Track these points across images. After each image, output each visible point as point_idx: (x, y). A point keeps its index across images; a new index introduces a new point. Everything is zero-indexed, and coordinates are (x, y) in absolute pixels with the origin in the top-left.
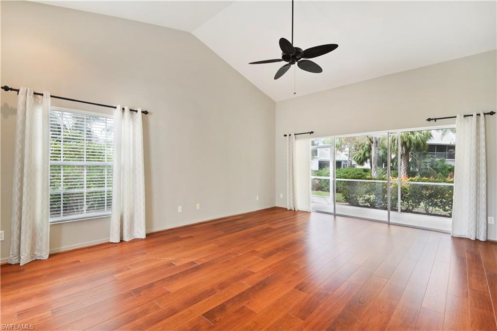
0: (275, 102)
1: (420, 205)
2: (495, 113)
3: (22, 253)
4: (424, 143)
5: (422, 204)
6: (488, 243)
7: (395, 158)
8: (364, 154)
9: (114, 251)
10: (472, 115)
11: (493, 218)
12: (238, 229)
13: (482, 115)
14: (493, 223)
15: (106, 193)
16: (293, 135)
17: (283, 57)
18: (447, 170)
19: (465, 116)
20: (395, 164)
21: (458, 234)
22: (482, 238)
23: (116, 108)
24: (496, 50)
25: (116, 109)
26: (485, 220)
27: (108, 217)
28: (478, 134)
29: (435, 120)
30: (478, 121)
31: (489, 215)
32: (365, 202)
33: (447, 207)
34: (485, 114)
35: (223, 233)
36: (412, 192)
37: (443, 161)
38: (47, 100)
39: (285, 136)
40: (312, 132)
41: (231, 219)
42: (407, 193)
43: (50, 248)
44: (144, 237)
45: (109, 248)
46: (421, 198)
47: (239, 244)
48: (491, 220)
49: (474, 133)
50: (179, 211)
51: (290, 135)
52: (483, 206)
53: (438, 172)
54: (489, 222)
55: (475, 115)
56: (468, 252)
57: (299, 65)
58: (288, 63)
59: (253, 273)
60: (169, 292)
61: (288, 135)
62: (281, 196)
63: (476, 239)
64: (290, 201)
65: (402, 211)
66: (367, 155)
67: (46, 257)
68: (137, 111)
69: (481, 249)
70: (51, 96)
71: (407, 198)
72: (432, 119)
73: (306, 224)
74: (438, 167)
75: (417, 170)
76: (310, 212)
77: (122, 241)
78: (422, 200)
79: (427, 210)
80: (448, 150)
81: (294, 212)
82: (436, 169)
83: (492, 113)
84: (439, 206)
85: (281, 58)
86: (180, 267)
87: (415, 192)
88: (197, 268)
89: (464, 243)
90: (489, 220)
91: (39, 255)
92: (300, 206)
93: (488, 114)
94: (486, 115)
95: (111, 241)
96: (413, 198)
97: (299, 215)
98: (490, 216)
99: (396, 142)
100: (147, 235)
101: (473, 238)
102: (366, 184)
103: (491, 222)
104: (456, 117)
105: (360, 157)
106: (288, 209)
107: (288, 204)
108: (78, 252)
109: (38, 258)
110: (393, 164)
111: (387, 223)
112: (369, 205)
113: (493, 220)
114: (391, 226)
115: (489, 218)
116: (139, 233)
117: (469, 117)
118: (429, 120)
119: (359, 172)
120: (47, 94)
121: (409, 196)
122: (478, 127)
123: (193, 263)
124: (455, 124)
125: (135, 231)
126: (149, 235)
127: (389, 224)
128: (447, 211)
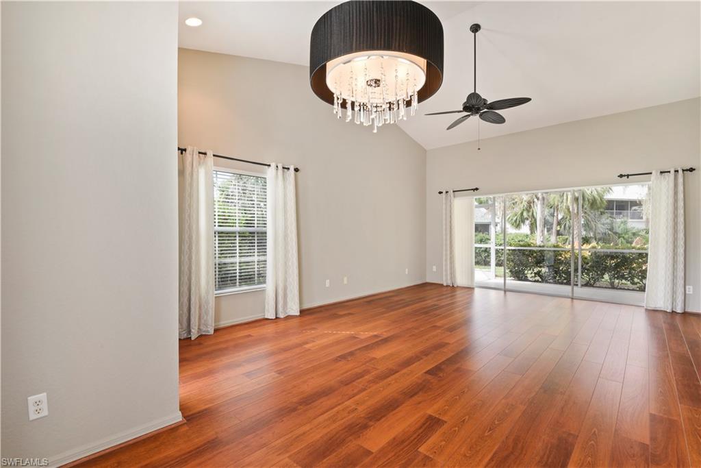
0: (425, 150)
1: (603, 278)
2: (694, 170)
3: (192, 325)
4: (601, 199)
5: (606, 277)
6: (685, 314)
7: (563, 218)
8: (522, 214)
9: (269, 330)
10: (669, 172)
11: (691, 287)
12: (399, 306)
13: (680, 172)
14: (691, 293)
15: (256, 263)
16: (451, 192)
17: (464, 109)
18: (630, 234)
19: (661, 172)
20: (563, 227)
21: (652, 306)
22: (679, 310)
23: (269, 165)
24: (699, 97)
25: (270, 168)
26: (683, 290)
27: (263, 291)
28: (676, 193)
29: (628, 176)
30: (676, 178)
31: (687, 282)
32: (535, 276)
33: (636, 280)
34: (683, 170)
35: (384, 310)
36: (594, 262)
37: (625, 223)
38: (210, 159)
39: (440, 193)
40: (477, 189)
41: (383, 296)
42: (588, 263)
43: (215, 322)
44: (298, 314)
45: (264, 325)
46: (605, 269)
47: (414, 320)
48: (690, 290)
49: (671, 193)
50: (327, 286)
51: (447, 192)
52: (681, 274)
53: (619, 238)
54: (687, 292)
55: (672, 172)
56: (665, 322)
57: (481, 116)
58: (469, 113)
59: (448, 344)
60: (375, 358)
61: (444, 192)
62: (434, 269)
63: (673, 311)
64: (446, 275)
65: (582, 286)
66: (525, 214)
67: (212, 332)
68: (288, 169)
69: (678, 320)
70: (214, 155)
71: (588, 270)
72: (625, 176)
73: (469, 303)
74: (619, 231)
75: (592, 235)
76: (473, 288)
77: (277, 318)
78: (605, 271)
79: (612, 284)
80: (631, 208)
81: (453, 288)
82: (616, 233)
83: (691, 170)
84: (626, 279)
85: (462, 110)
86: (366, 340)
87: (597, 262)
88: (386, 341)
89: (661, 316)
90: (687, 290)
91: (204, 329)
92: (461, 281)
93: (687, 170)
94: (685, 172)
95: (266, 317)
96: (595, 269)
97: (459, 293)
98: (689, 285)
99: (565, 198)
100: (302, 311)
101: (669, 310)
102: (536, 253)
103: (689, 291)
104: (651, 173)
105: (515, 219)
106: (445, 284)
107: (444, 279)
108: (238, 327)
109: (204, 333)
110: (561, 227)
111: (569, 298)
112: (540, 280)
113: (691, 290)
114: (574, 300)
115: (687, 287)
116: (292, 310)
117: (666, 174)
118: (621, 176)
119: (520, 239)
120: (210, 153)
121: (590, 266)
122: (676, 185)
123: (376, 336)
124: (650, 181)
125: (288, 307)
126: (303, 312)
127: (572, 299)
128: (636, 284)
